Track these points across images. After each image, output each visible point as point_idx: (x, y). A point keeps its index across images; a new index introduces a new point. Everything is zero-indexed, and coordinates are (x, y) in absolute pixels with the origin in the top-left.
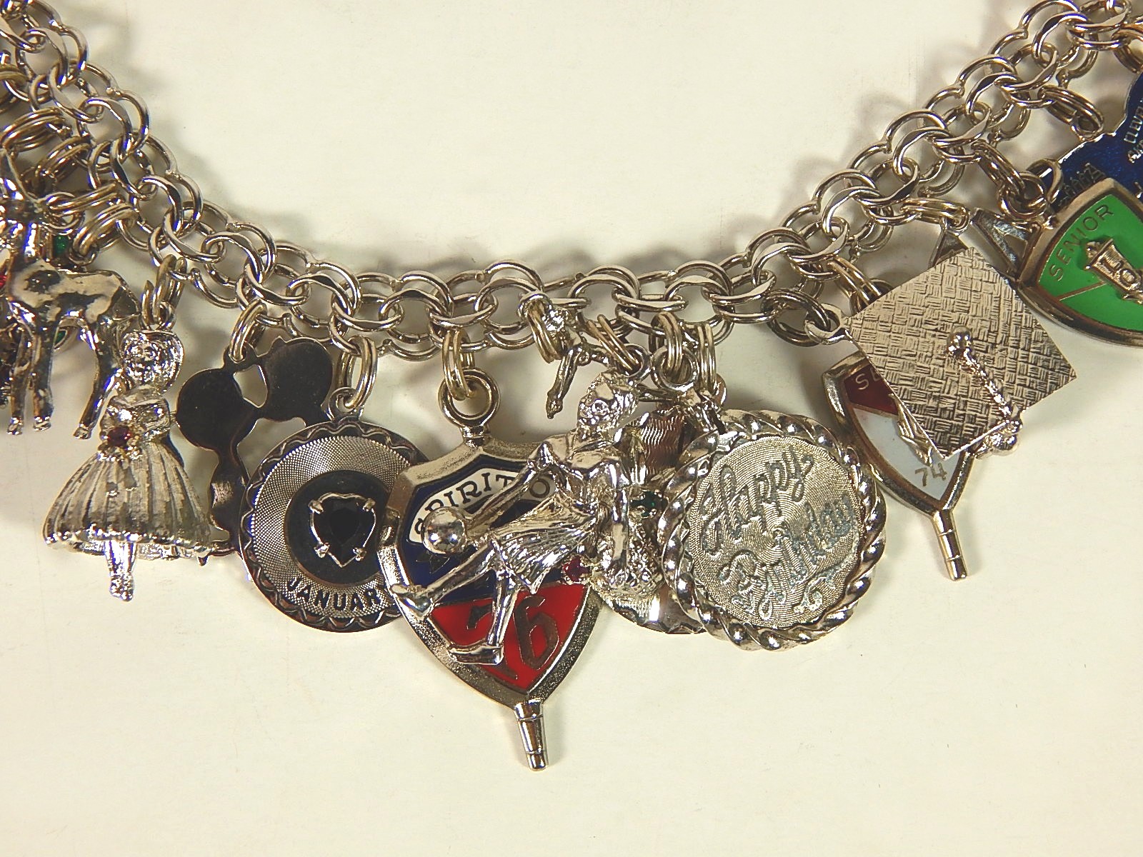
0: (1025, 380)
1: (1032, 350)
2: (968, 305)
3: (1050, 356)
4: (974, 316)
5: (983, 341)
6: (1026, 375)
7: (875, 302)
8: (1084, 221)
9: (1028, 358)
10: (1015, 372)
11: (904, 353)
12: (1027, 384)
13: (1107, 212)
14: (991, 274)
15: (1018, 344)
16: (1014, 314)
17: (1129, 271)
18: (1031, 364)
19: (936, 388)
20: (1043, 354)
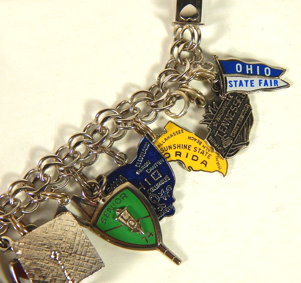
0: (82, 269)
1: (87, 256)
2: (62, 237)
3: (94, 258)
4: (64, 242)
5: (66, 252)
6: (83, 267)
7: (25, 236)
8: (115, 200)
9: (85, 259)
10: (78, 266)
11: (33, 258)
12: (83, 271)
13: (125, 196)
14: (75, 223)
15: (81, 254)
16: (81, 240)
17: (133, 221)
18: (85, 262)
19: (44, 273)
20: (91, 258)
